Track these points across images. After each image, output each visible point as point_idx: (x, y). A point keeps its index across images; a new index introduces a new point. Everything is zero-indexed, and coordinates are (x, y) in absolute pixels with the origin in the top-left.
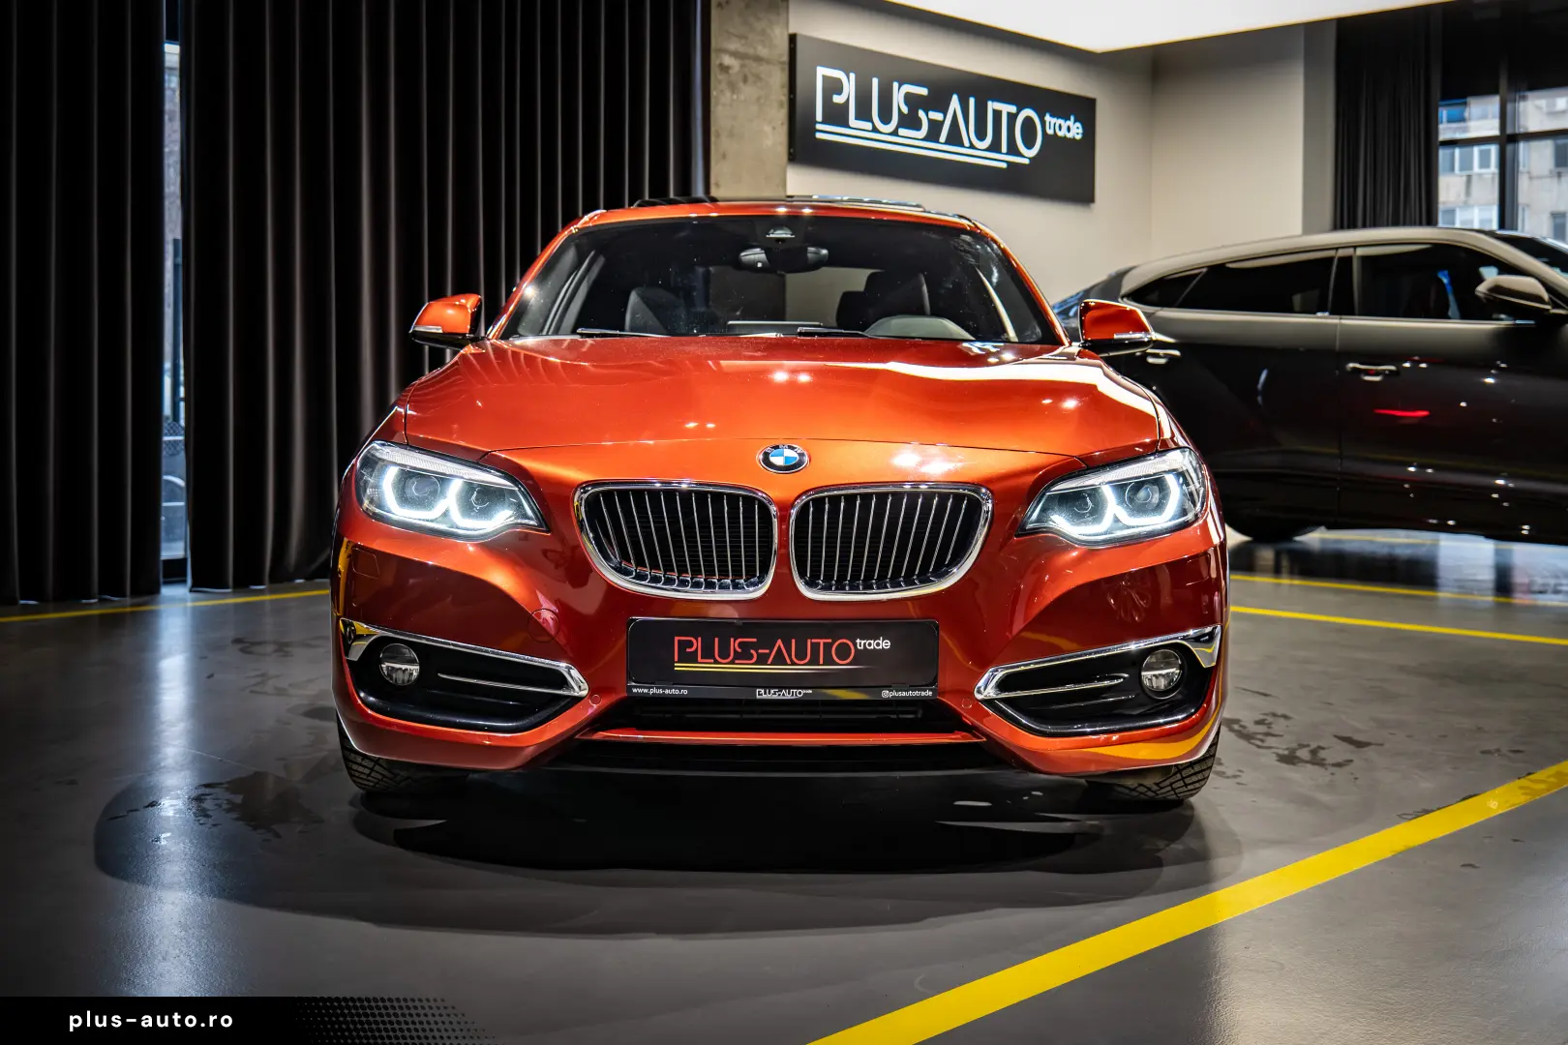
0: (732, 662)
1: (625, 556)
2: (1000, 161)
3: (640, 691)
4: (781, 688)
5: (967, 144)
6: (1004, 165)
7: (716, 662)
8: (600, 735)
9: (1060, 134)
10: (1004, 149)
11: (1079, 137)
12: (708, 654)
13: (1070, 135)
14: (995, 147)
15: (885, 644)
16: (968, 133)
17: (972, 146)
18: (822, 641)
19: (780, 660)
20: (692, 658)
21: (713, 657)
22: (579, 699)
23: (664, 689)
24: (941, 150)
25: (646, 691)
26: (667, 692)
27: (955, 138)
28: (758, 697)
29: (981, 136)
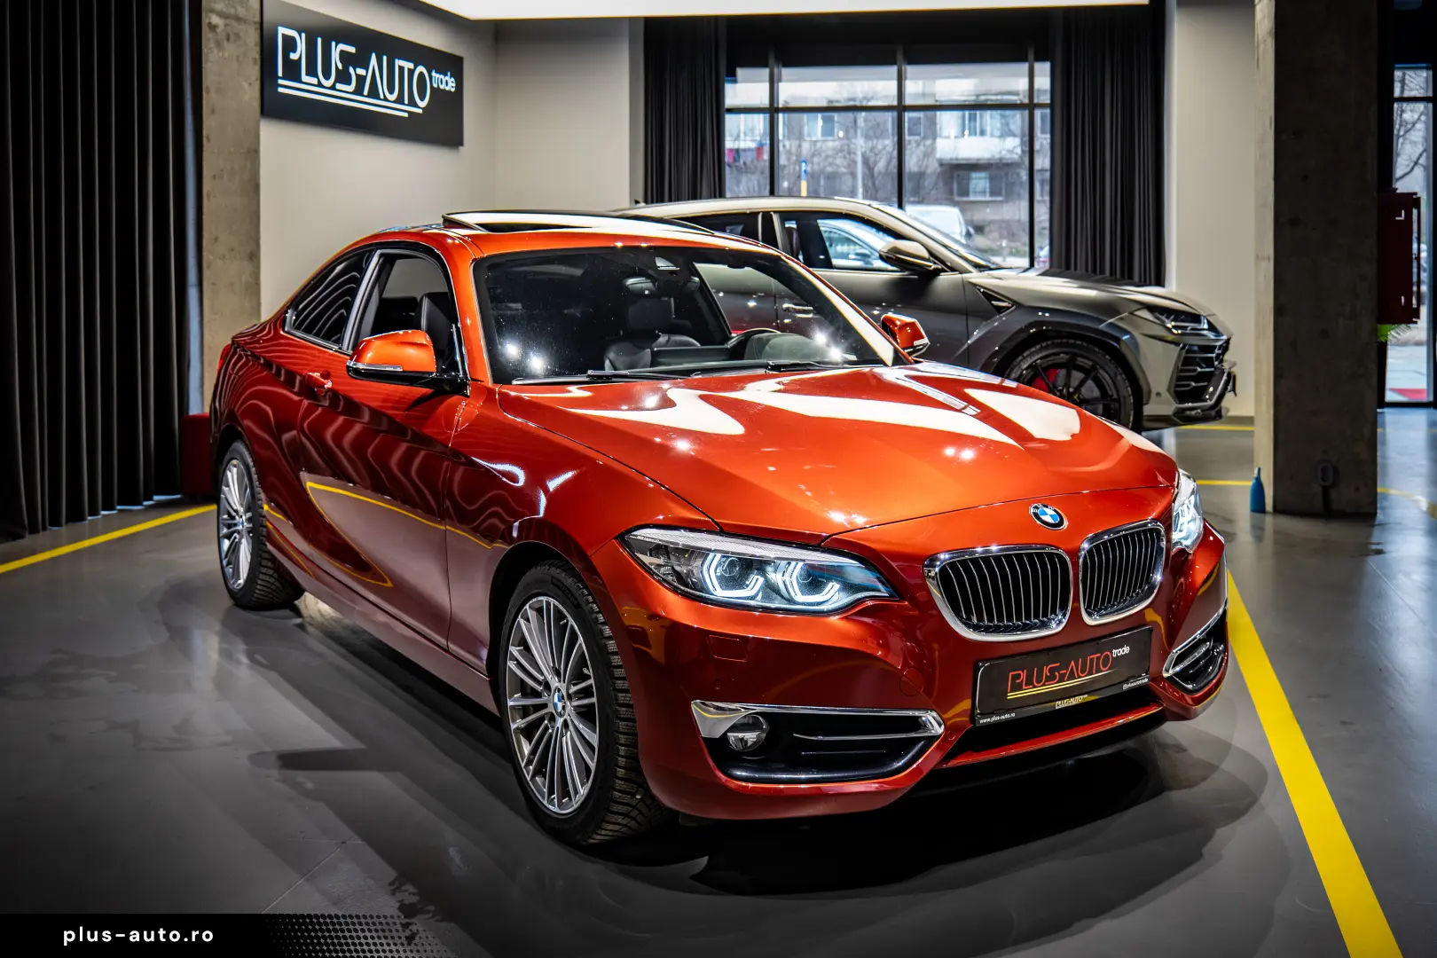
0: (1044, 685)
1: (969, 613)
2: (402, 111)
3: (985, 721)
4: (1069, 698)
5: (382, 97)
6: (406, 115)
7: (1035, 687)
8: (951, 764)
9: (442, 87)
10: (406, 102)
11: (453, 90)
12: (1029, 683)
13: (447, 89)
14: (400, 100)
15: (1126, 650)
16: (382, 88)
17: (386, 99)
18: (1095, 656)
19: (1072, 677)
20: (1018, 687)
21: (1032, 684)
22: (936, 738)
23: (1000, 716)
24: (364, 103)
25: (989, 720)
26: (1003, 717)
27: (374, 93)
28: (1057, 708)
29: (391, 92)
